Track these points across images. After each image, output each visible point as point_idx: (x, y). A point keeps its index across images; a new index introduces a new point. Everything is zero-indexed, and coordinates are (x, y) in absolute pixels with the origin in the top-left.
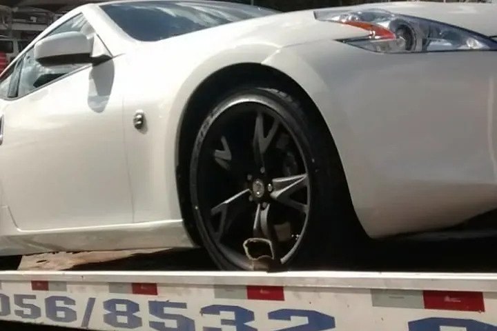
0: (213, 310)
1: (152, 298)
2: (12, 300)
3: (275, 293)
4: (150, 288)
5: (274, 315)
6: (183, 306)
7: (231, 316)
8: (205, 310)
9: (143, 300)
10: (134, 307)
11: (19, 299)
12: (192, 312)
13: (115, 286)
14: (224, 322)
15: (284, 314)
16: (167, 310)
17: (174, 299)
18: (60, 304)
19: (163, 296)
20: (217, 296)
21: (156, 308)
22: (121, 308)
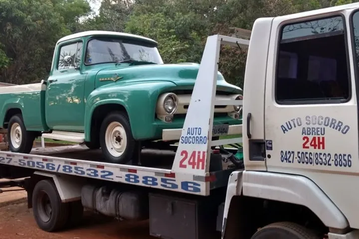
0: (89, 170)
1: (75, 166)
2: (36, 163)
3: (102, 167)
4: (75, 163)
5: (102, 172)
6: (83, 168)
7: (93, 171)
8: (88, 170)
9: (73, 166)
10: (71, 168)
11: (38, 163)
12: (84, 170)
13: (66, 162)
14: (92, 173)
15: (104, 172)
16: (79, 169)
17: (81, 167)
18: (50, 165)
19: (78, 165)
20: (91, 167)
21: (76, 168)
22: (67, 167)
